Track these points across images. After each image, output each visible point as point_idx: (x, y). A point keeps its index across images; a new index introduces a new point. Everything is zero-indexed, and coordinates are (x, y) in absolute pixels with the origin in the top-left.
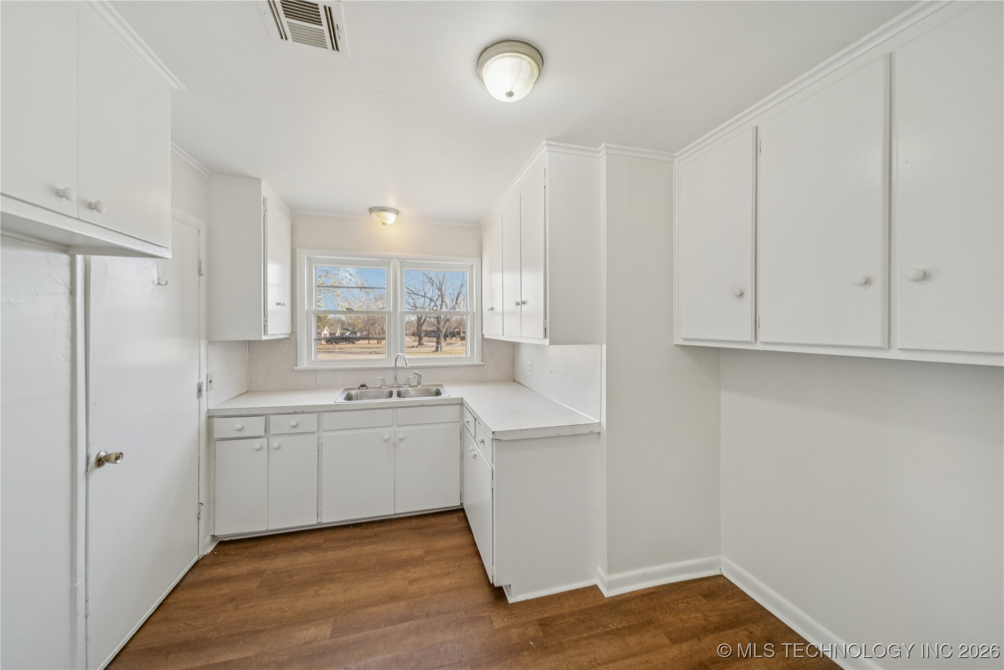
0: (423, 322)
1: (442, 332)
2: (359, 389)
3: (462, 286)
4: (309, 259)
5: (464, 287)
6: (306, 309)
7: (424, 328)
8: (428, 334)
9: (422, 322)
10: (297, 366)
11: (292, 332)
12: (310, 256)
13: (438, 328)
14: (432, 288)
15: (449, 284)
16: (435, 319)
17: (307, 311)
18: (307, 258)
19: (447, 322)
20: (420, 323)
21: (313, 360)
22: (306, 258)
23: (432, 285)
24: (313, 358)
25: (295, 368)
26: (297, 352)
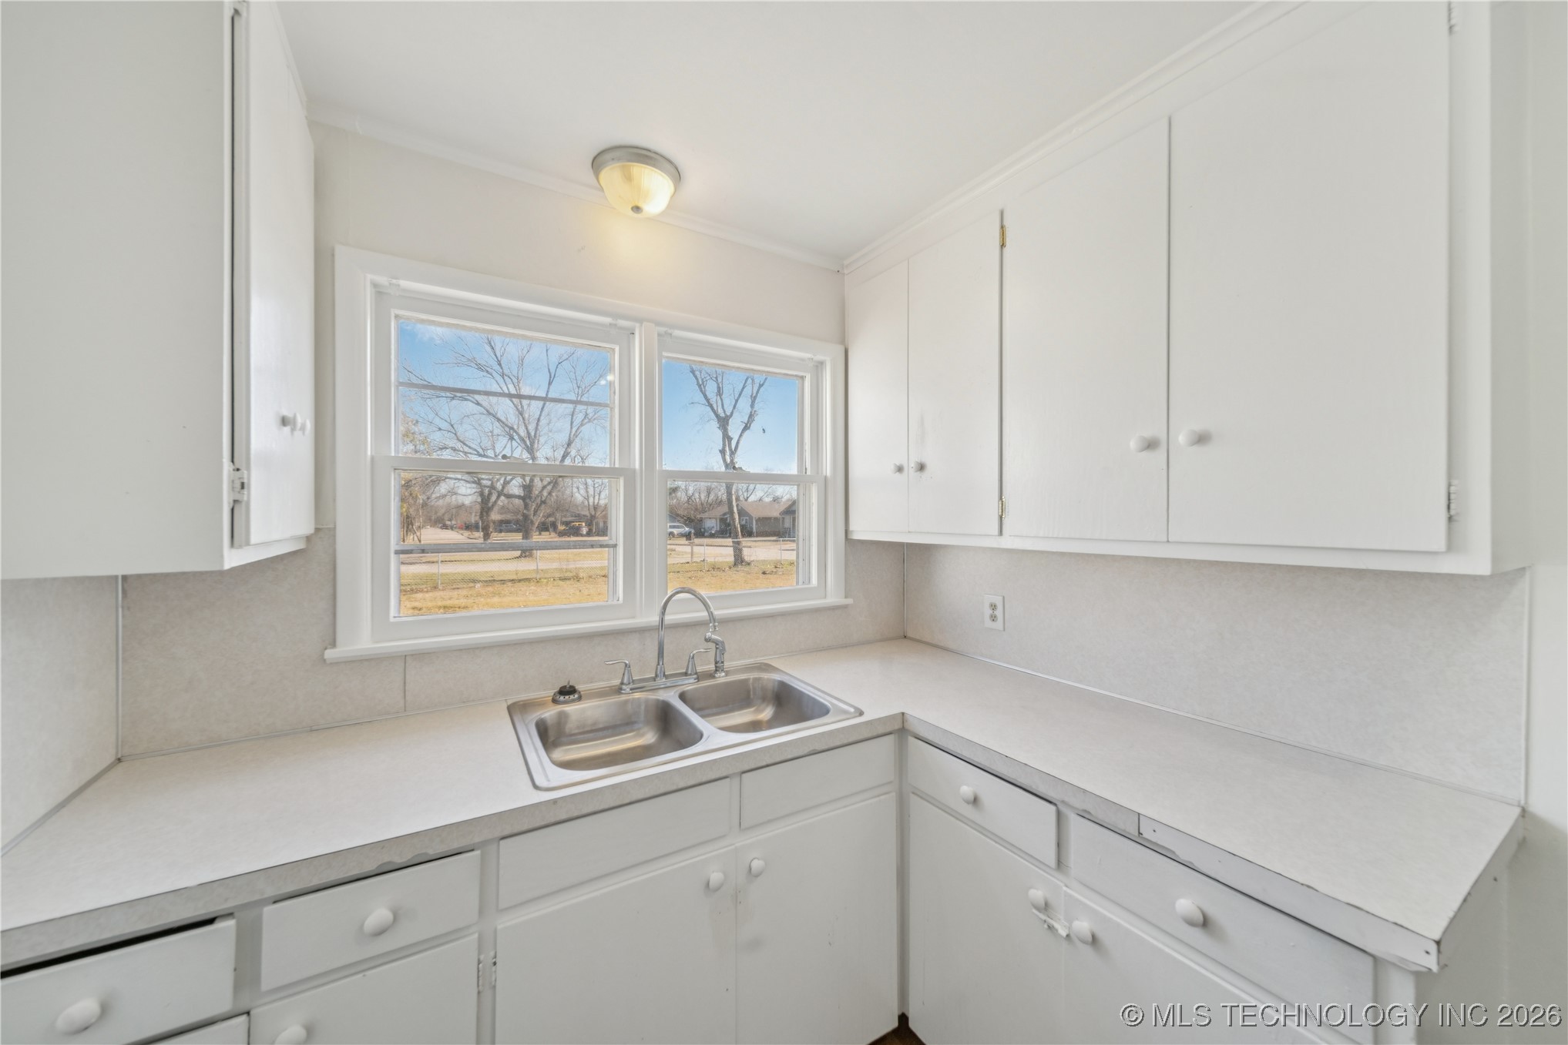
0: (493, 505)
1: (532, 523)
2: (555, 701)
3: (569, 444)
4: (379, 292)
5: (573, 445)
6: (369, 453)
7: (495, 516)
8: (503, 526)
9: (490, 505)
10: (333, 644)
11: (317, 530)
12: (383, 280)
13: (526, 517)
14: (509, 445)
15: (542, 440)
16: (521, 501)
17: (373, 458)
18: (375, 285)
19: (543, 506)
20: (485, 507)
21: (392, 620)
22: (368, 284)
23: (512, 438)
24: (393, 612)
25: (329, 654)
26: (334, 597)
